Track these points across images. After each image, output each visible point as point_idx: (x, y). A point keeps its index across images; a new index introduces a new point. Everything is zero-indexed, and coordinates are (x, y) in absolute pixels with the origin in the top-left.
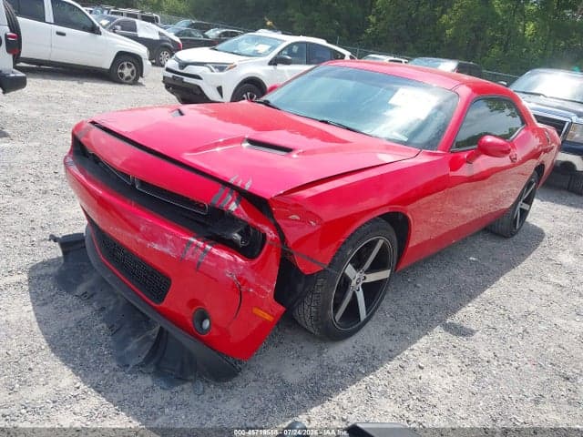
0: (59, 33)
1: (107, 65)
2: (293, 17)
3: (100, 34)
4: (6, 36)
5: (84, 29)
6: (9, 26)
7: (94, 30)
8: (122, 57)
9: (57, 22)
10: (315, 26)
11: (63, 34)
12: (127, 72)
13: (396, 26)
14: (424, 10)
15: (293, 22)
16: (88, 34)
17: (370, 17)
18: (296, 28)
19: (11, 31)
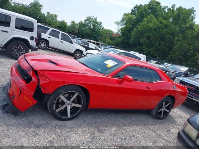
0: (61, 42)
1: (73, 52)
2: (144, 49)
3: (73, 43)
4: (36, 38)
5: (69, 42)
6: (37, 35)
7: (71, 42)
8: (77, 51)
9: (62, 39)
10: (151, 52)
11: (62, 42)
12: (78, 55)
13: (179, 56)
14: (191, 52)
15: (144, 50)
16: (69, 43)
17: (171, 52)
18: (144, 52)
19: (37, 37)
